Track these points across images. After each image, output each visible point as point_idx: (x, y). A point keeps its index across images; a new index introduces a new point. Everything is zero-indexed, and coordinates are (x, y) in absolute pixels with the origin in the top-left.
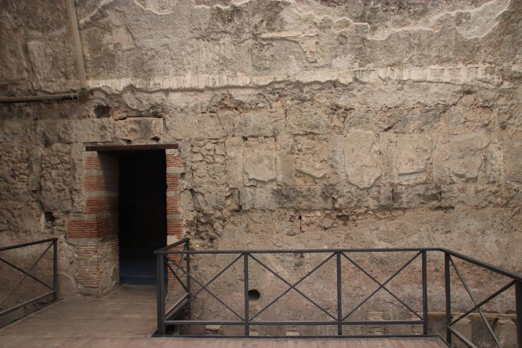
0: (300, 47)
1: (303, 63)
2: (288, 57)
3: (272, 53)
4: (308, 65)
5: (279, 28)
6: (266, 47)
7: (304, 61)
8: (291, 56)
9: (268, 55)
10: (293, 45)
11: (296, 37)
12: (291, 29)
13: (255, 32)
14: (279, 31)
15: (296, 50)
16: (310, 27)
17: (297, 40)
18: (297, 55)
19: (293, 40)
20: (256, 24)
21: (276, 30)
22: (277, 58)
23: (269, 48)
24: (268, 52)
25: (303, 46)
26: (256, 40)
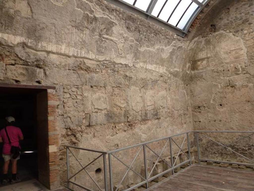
0: (117, 46)
1: (117, 54)
2: (112, 50)
3: (106, 46)
4: (119, 55)
5: (110, 35)
6: (104, 42)
7: (118, 53)
8: (113, 50)
9: (104, 46)
10: (115, 44)
11: (116, 41)
12: (115, 37)
13: (101, 33)
14: (110, 36)
15: (115, 47)
16: (122, 38)
17: (116, 42)
18: (115, 49)
19: (115, 42)
20: (102, 29)
21: (109, 35)
22: (107, 48)
23: (104, 43)
24: (104, 45)
25: (118, 46)
26: (100, 37)
